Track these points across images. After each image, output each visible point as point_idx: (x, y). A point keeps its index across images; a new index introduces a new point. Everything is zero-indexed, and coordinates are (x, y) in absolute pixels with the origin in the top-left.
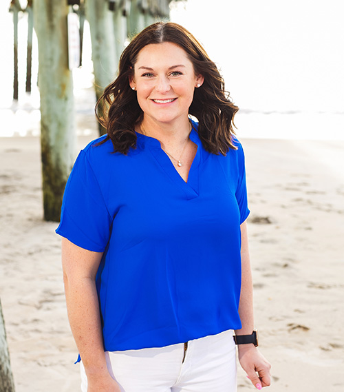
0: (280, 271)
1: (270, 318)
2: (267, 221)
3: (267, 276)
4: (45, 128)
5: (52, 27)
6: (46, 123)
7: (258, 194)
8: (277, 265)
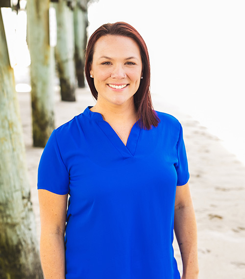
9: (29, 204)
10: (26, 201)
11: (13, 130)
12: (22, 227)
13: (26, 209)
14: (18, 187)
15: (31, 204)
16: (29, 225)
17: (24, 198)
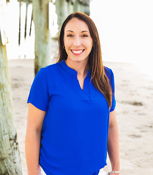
0: (148, 129)
1: (146, 153)
2: (140, 104)
3: (143, 131)
4: (37, 57)
5: (41, 9)
6: (37, 55)
7: (135, 91)
8: (146, 126)
9: (15, 144)
10: (12, 142)
11: (3, 90)
12: (9, 161)
13: (12, 148)
14: (6, 132)
15: (17, 144)
16: (14, 159)
17: (10, 140)
